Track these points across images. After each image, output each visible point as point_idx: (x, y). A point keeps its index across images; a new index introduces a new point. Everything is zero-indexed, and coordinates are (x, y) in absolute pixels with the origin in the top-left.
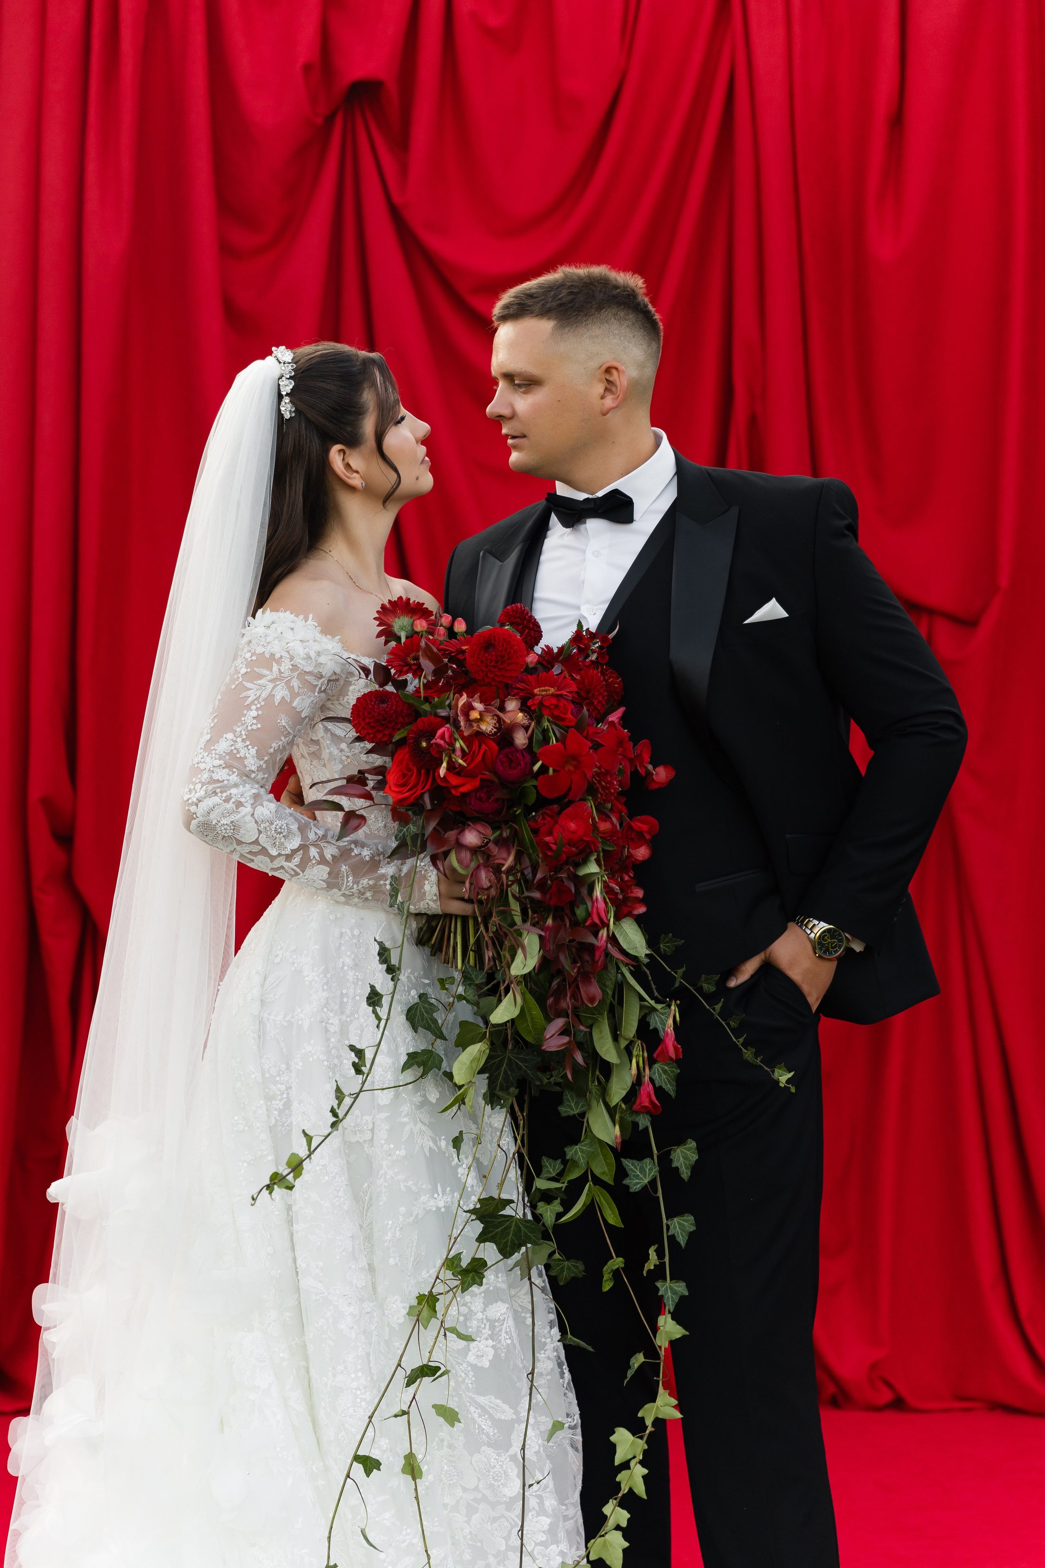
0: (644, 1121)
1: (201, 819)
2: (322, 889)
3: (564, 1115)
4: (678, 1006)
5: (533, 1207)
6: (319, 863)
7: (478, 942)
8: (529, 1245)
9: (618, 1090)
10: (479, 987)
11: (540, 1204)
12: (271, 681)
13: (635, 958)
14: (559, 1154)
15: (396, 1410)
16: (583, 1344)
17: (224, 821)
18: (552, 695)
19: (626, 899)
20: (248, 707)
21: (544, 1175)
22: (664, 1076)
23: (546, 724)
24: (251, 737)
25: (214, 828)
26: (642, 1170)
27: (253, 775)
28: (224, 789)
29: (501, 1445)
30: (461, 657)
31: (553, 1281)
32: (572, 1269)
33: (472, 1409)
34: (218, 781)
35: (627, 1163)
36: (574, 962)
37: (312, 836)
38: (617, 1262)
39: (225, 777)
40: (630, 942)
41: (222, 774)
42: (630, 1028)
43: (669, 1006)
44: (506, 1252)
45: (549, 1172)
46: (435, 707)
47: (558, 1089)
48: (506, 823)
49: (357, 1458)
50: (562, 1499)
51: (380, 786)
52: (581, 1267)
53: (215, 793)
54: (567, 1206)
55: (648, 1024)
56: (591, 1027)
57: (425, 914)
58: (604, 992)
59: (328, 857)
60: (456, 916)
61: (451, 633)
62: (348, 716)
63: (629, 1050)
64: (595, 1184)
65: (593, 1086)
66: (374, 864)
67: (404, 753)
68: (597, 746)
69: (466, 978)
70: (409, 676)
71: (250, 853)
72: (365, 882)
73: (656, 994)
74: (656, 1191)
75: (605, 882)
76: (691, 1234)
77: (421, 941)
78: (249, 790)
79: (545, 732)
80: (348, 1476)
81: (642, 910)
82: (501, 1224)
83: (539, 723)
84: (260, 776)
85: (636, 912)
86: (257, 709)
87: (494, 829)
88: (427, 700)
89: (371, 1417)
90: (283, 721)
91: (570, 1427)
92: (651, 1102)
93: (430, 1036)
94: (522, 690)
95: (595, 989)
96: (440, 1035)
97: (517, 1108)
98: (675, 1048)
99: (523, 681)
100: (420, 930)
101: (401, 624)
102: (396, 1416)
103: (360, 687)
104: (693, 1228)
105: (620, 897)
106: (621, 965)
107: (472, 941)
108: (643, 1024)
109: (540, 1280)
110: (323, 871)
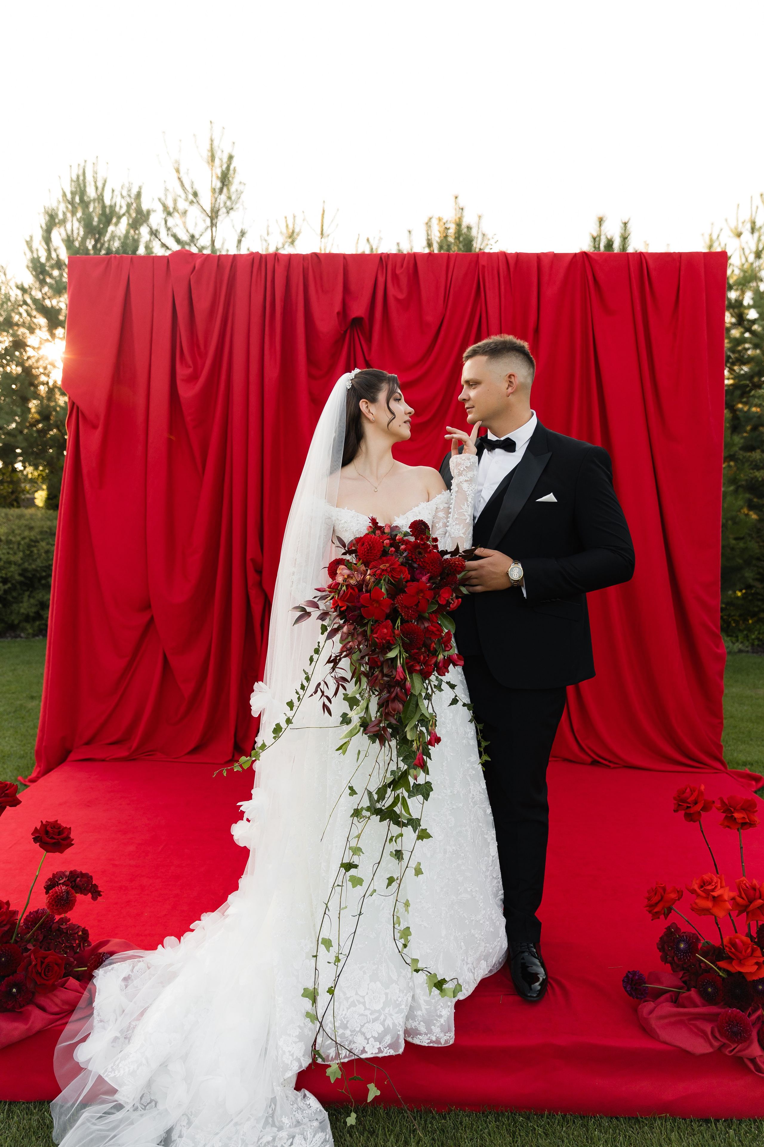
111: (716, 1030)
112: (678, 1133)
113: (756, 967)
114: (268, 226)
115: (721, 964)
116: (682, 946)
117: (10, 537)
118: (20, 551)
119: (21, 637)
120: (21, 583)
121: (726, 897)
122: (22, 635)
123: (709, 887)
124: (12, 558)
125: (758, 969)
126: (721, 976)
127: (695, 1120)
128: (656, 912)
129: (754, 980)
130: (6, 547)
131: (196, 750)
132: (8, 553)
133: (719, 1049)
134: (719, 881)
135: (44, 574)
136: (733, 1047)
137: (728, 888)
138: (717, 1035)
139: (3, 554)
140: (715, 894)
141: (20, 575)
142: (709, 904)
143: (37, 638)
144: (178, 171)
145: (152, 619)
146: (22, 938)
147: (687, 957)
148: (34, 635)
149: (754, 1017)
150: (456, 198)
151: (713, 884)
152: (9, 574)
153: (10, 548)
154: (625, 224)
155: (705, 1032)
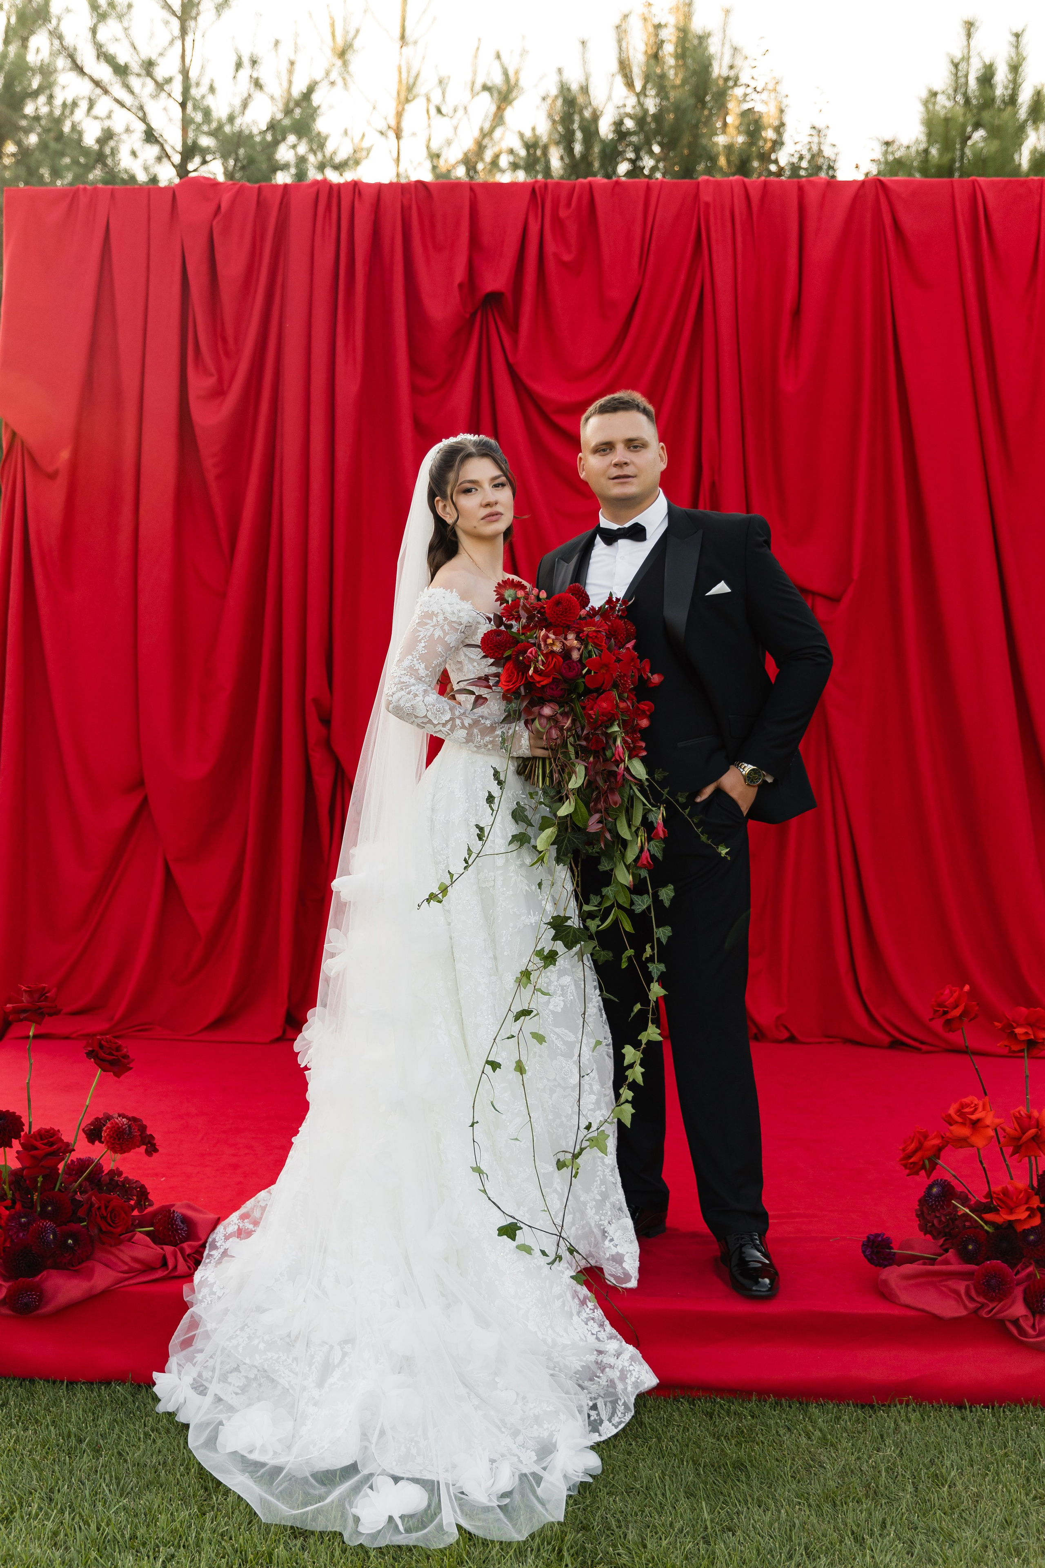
0: (644, 873)
1: (395, 704)
2: (464, 743)
3: (601, 870)
4: (665, 807)
5: (584, 921)
6: (461, 728)
7: (551, 772)
8: (582, 943)
9: (631, 855)
10: (552, 798)
11: (588, 920)
12: (432, 626)
13: (640, 780)
14: (598, 893)
15: (509, 1035)
16: (612, 997)
17: (407, 705)
18: (594, 631)
19: (635, 747)
20: (420, 641)
21: (591, 904)
22: (656, 848)
23: (590, 647)
24: (422, 657)
25: (402, 709)
26: (643, 901)
27: (423, 679)
28: (407, 687)
29: (568, 1056)
30: (543, 610)
31: (595, 962)
32: (606, 955)
33: (552, 1035)
34: (404, 682)
35: (635, 897)
36: (606, 782)
37: (457, 713)
38: (630, 952)
39: (408, 680)
40: (637, 771)
41: (406, 679)
42: (638, 820)
43: (659, 808)
44: (569, 946)
45: (594, 903)
46: (527, 638)
47: (597, 855)
48: (567, 703)
49: (488, 1062)
50: (603, 1085)
51: (497, 684)
52: (611, 955)
53: (402, 689)
54: (603, 921)
55: (647, 819)
56: (615, 819)
57: (522, 758)
58: (623, 800)
59: (467, 725)
60: (539, 758)
61: (538, 598)
62: (479, 643)
63: (636, 832)
64: (618, 908)
65: (618, 854)
66: (493, 728)
67: (509, 665)
68: (619, 660)
69: (545, 793)
70: (513, 622)
71: (422, 723)
72: (487, 739)
73: (652, 801)
74: (650, 913)
75: (623, 737)
76: (669, 937)
77: (519, 772)
78: (420, 688)
79: (590, 652)
80: (483, 1072)
81: (644, 754)
82: (565, 930)
83: (586, 647)
84: (427, 679)
85: (641, 755)
86: (425, 642)
87: (560, 707)
88: (523, 634)
89: (495, 1039)
90: (440, 649)
91: (607, 1045)
92: (648, 862)
93: (525, 825)
94: (577, 628)
95: (617, 798)
96: (530, 824)
97: (573, 865)
98: (664, 831)
99: (578, 624)
100: (519, 766)
101: (509, 594)
102: (508, 1038)
103: (485, 628)
104: (671, 934)
105: (632, 746)
106: (632, 785)
107: (548, 771)
108: (645, 818)
109: (588, 962)
110: (462, 733)
111: (972, 1287)
112: (922, 1416)
113: (1027, 1213)
115: (989, 1216)
116: (935, 1190)
121: (988, 1121)
123: (967, 1110)
125: (1029, 1217)
126: (987, 1232)
127: (945, 1405)
128: (914, 1163)
129: (1024, 1230)
131: (218, 1023)
133: (976, 1311)
134: (981, 1103)
136: (991, 1306)
137: (991, 1114)
138: (973, 1294)
140: (974, 1117)
142: (964, 1131)
145: (145, 800)
146: (65, 1188)
147: (939, 1203)
149: (1023, 1274)
151: (972, 1106)
154: (1016, 36)
155: (957, 1293)
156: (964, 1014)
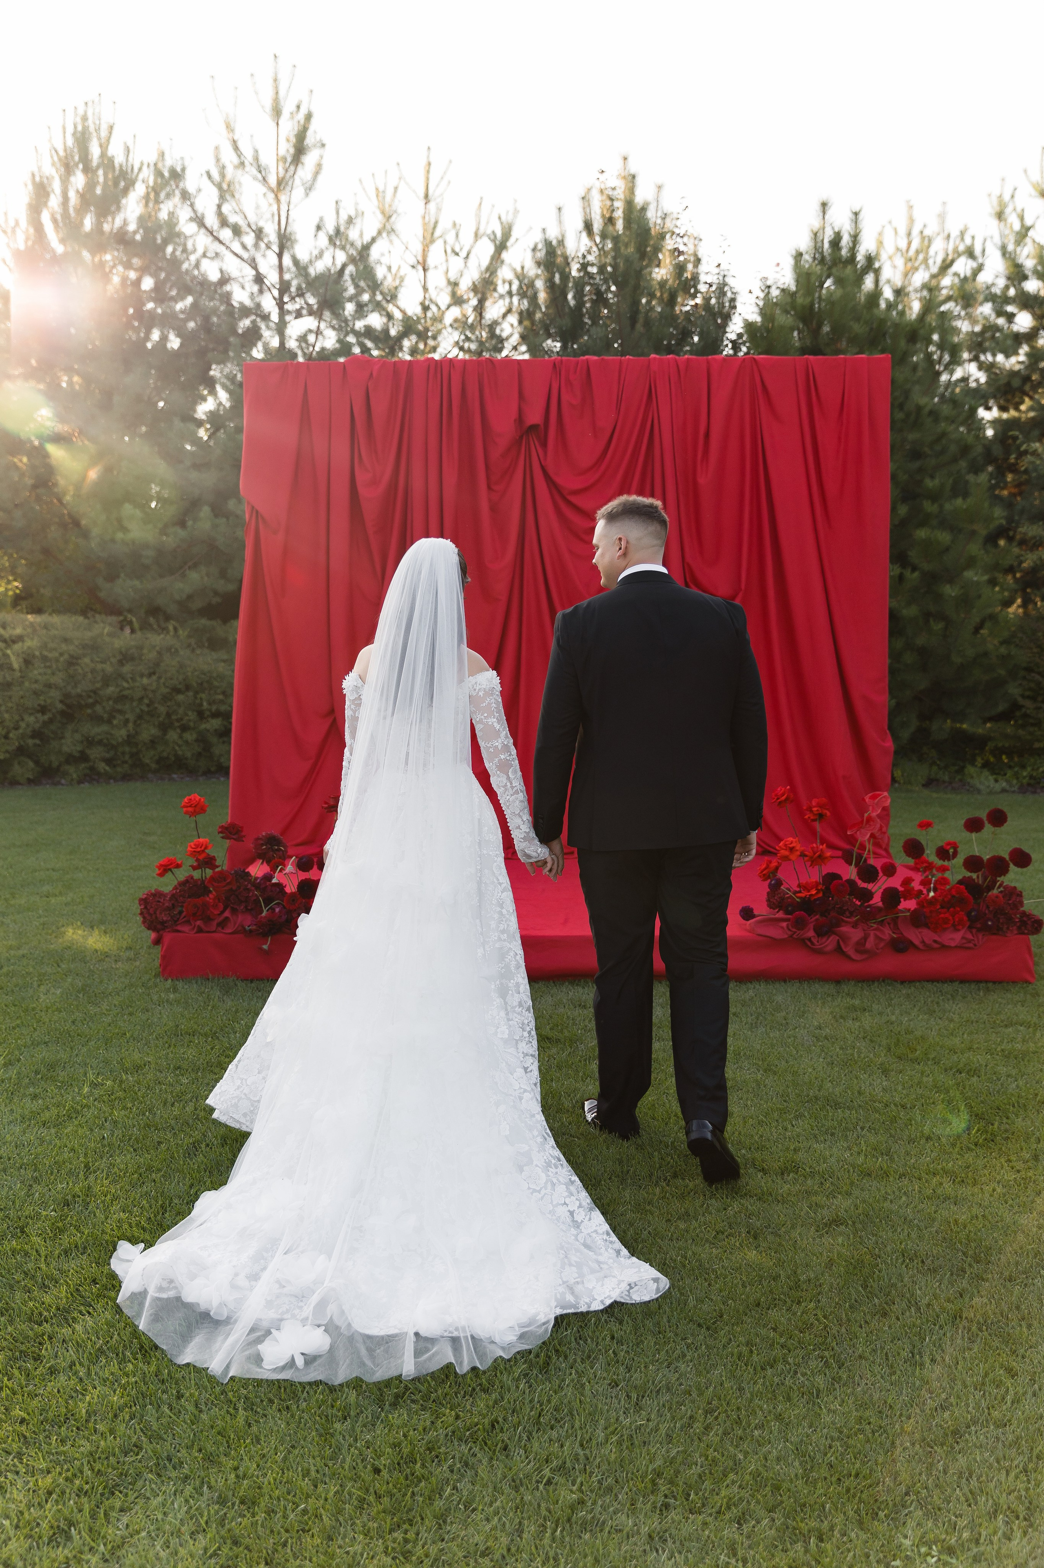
111: (789, 924)
112: (769, 987)
113: (816, 892)
114: (357, 204)
115: (799, 895)
117: (45, 653)
118: (60, 671)
119: (63, 785)
120: (63, 713)
122: (63, 781)
124: (53, 680)
126: (798, 901)
127: (777, 981)
128: (765, 875)
129: (815, 899)
130: (42, 665)
132: (45, 674)
135: (91, 701)
136: (799, 933)
138: (790, 927)
139: (40, 674)
141: (61, 702)
143: (82, 785)
144: (230, 128)
147: (776, 890)
148: (80, 782)
149: (813, 919)
150: (625, 159)
151: (790, 841)
152: (49, 701)
153: (46, 667)
154: (856, 214)
155: (782, 928)
156: (787, 799)
